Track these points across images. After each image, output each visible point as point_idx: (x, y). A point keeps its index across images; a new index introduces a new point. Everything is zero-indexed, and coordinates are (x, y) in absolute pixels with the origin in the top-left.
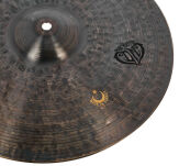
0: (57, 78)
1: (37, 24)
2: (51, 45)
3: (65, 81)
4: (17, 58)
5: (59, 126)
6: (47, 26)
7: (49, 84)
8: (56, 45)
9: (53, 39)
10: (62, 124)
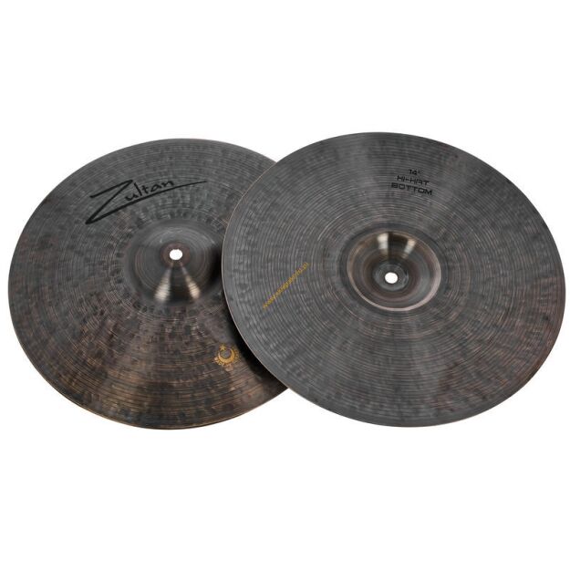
0: (179, 324)
1: (163, 251)
2: (183, 279)
3: (188, 328)
4: (133, 291)
5: (171, 386)
6: (176, 255)
7: (168, 331)
8: (188, 279)
9: (184, 271)
10: (175, 383)
